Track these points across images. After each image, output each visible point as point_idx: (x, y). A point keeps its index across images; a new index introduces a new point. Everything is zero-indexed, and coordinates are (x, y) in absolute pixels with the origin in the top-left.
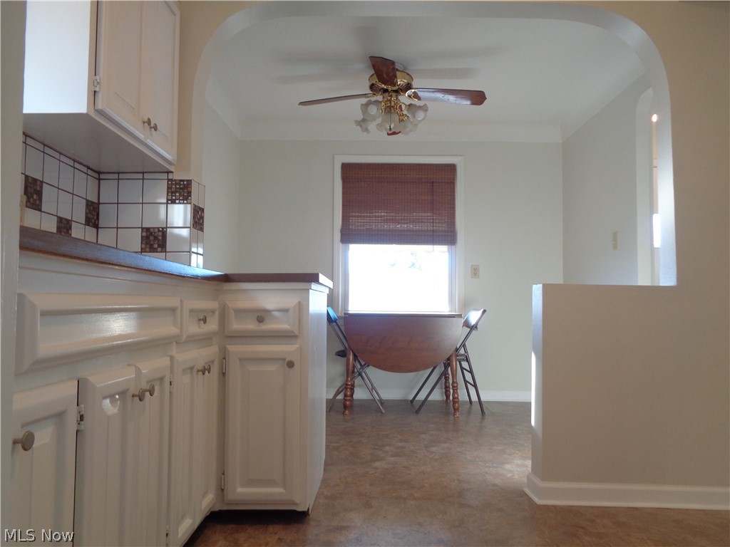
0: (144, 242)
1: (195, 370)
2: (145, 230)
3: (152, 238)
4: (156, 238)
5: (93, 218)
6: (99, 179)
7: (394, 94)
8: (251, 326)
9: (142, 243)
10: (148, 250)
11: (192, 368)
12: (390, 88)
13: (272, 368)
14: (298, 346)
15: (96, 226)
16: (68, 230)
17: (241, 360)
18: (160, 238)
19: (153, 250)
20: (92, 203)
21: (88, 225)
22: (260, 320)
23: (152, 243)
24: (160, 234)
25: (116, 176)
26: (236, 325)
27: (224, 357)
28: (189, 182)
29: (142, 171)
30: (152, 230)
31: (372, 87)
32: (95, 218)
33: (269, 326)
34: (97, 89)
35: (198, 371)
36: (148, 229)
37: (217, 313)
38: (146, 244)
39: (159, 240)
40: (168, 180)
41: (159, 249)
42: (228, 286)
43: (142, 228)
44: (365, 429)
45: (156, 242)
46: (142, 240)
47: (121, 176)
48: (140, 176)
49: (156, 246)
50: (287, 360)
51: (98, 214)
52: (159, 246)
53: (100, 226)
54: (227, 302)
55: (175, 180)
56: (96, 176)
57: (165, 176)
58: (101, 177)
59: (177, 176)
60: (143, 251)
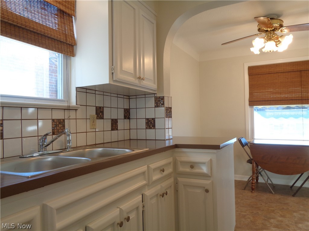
0: (147, 125)
1: (159, 195)
2: (147, 119)
3: (149, 123)
4: (151, 123)
5: (127, 115)
6: (129, 99)
7: (272, 32)
8: (188, 170)
9: (146, 125)
10: (148, 128)
11: (157, 195)
12: (269, 29)
13: (198, 191)
14: (211, 181)
15: (129, 118)
16: (116, 124)
17: (184, 185)
18: (153, 123)
19: (150, 128)
20: (127, 109)
21: (126, 119)
22: (192, 167)
23: (150, 125)
24: (153, 121)
25: (135, 97)
26: (181, 169)
27: (176, 183)
28: (163, 97)
29: (144, 94)
30: (149, 119)
31: (259, 30)
32: (128, 115)
33: (196, 170)
34: (113, 72)
35: (160, 195)
36: (148, 119)
37: (172, 164)
38: (148, 125)
39: (152, 124)
40: (155, 97)
41: (153, 128)
42: (177, 150)
43: (146, 119)
44: (261, 204)
45: (151, 124)
46: (146, 124)
47: (137, 97)
48: (144, 96)
49: (151, 126)
50: (206, 188)
51: (129, 113)
52: (152, 127)
53: (131, 118)
54: (177, 157)
55: (158, 97)
56: (128, 97)
57: (153, 95)
58: (130, 98)
59: (158, 95)
60: (146, 128)
